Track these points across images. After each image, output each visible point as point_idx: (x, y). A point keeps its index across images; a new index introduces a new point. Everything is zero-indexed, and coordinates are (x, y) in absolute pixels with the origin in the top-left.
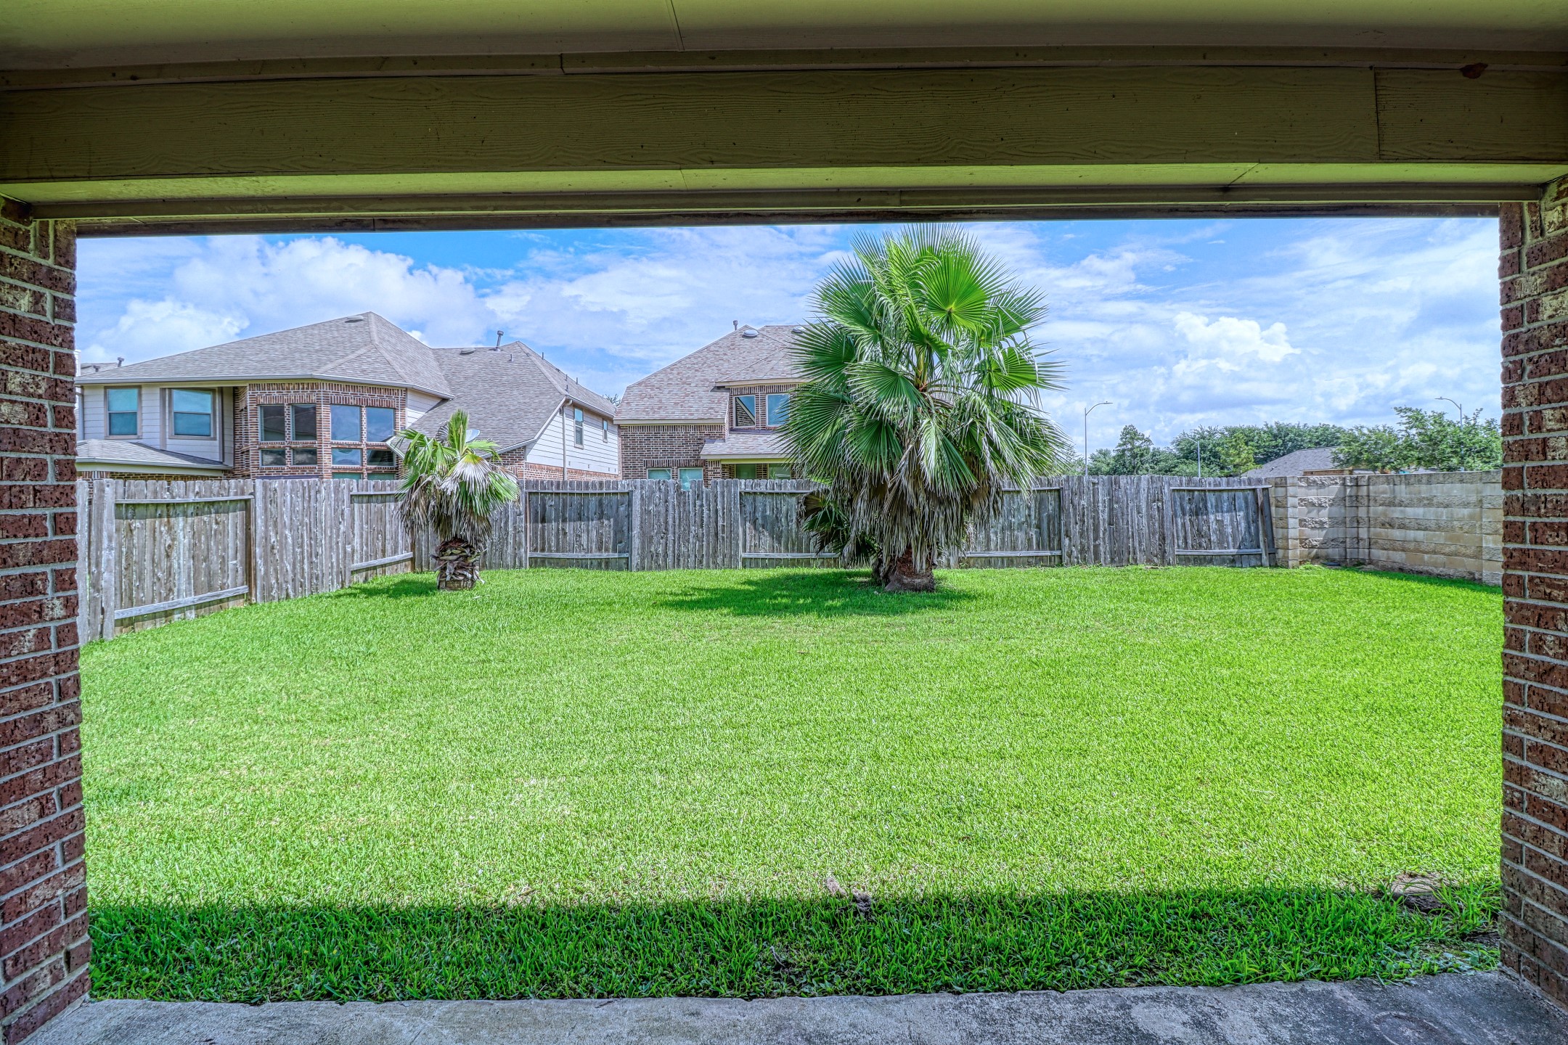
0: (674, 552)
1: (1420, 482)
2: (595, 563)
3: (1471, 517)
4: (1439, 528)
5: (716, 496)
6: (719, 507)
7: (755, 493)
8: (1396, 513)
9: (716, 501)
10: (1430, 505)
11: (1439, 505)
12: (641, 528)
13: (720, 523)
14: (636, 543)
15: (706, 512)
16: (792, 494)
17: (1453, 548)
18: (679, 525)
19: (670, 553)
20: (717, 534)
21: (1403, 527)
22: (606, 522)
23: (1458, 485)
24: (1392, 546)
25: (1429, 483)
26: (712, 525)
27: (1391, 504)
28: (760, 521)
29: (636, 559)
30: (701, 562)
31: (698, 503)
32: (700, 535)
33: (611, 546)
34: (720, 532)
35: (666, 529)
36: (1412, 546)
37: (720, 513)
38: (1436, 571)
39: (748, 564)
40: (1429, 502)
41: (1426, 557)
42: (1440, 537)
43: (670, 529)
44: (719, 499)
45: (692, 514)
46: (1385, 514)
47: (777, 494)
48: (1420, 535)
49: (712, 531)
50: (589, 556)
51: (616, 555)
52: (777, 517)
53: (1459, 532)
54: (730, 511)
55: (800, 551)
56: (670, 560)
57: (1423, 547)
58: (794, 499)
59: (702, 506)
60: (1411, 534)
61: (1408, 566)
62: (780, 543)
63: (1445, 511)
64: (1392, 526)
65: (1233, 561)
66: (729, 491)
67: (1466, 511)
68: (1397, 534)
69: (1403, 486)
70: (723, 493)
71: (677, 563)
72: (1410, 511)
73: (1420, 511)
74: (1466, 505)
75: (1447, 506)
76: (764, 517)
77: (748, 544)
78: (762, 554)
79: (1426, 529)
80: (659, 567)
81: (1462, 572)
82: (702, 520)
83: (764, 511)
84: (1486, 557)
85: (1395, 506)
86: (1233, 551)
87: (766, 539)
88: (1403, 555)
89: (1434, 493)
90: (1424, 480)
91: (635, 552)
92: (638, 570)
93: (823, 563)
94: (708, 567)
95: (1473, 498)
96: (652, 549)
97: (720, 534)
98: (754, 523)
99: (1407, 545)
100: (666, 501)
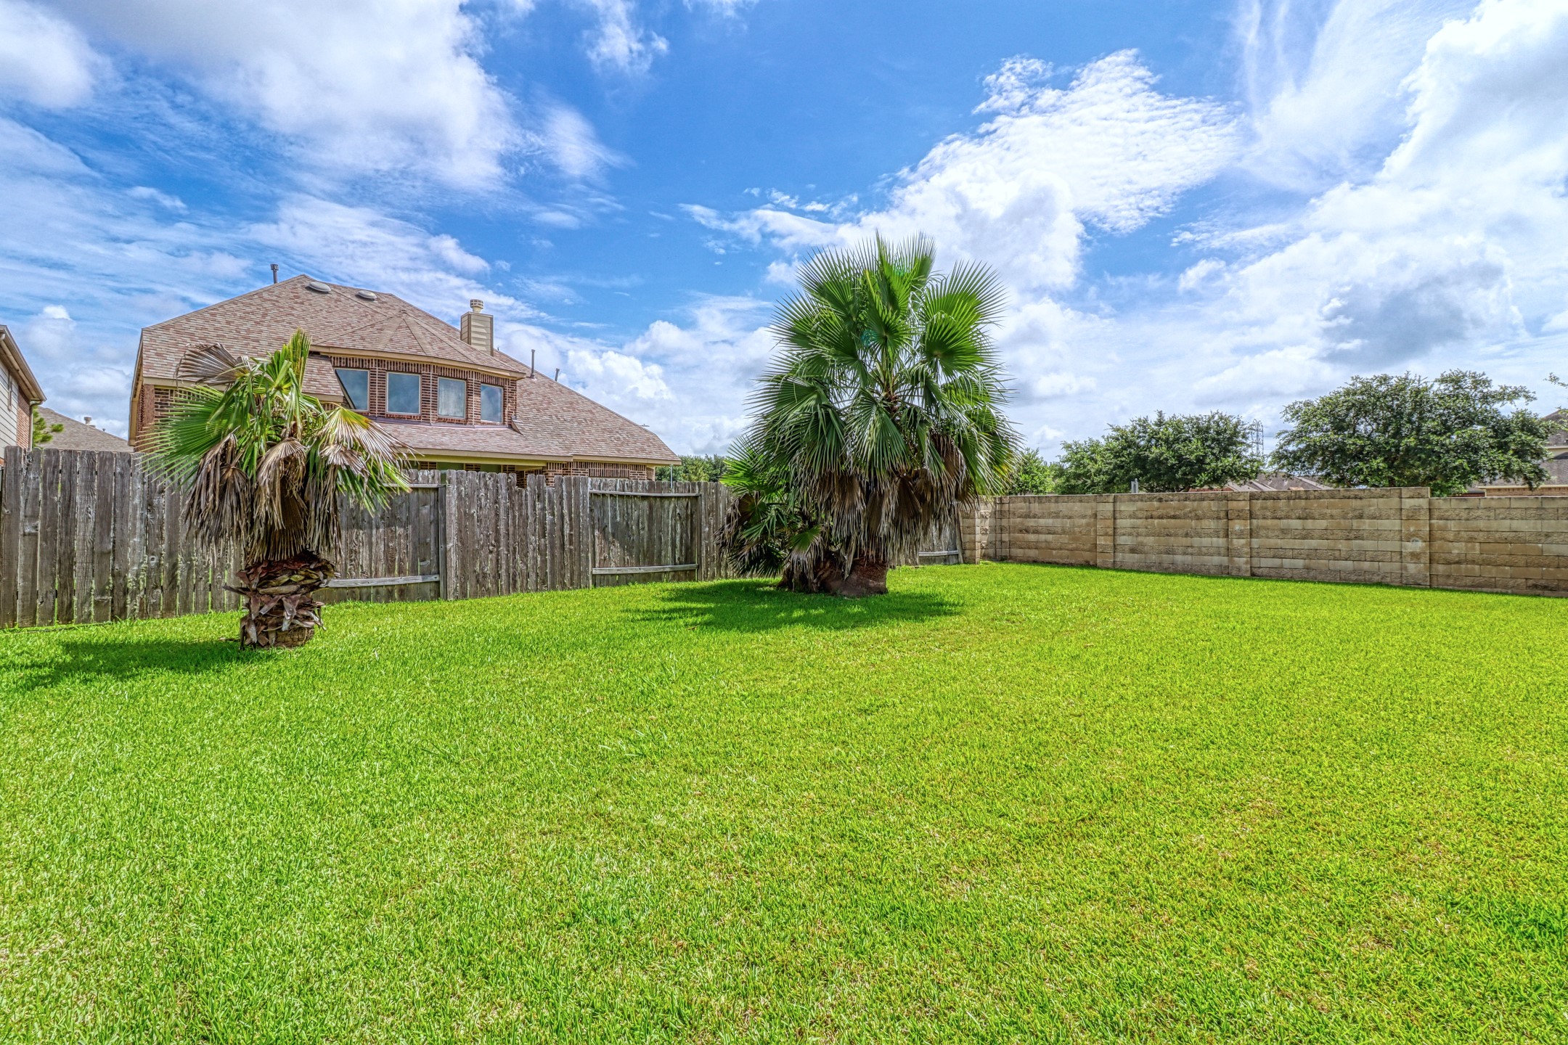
0: (507, 571)
1: (1050, 501)
2: (383, 591)
3: (1088, 525)
4: (1064, 532)
5: (561, 498)
6: (566, 511)
7: (604, 495)
8: (1031, 523)
9: (561, 504)
10: (1057, 517)
11: (1064, 517)
12: (461, 539)
13: (567, 531)
14: (453, 559)
15: (549, 517)
16: (644, 498)
17: (1074, 545)
18: (514, 534)
19: (503, 572)
20: (563, 545)
21: (1036, 532)
22: (400, 531)
23: (1079, 504)
24: (1029, 546)
25: (1056, 502)
26: (557, 534)
27: (1027, 516)
28: (610, 529)
29: (453, 583)
30: (544, 582)
31: (539, 506)
32: (542, 547)
33: (407, 566)
34: (567, 543)
35: (497, 541)
36: (1043, 545)
37: (567, 519)
38: (1062, 561)
39: (597, 582)
40: (1056, 515)
41: (1054, 552)
42: (1065, 539)
43: (502, 540)
44: (565, 502)
45: (531, 520)
46: (1022, 524)
47: (628, 496)
48: (1050, 537)
49: (557, 542)
50: (374, 582)
51: (419, 579)
52: (627, 525)
53: (1078, 535)
54: (578, 516)
55: (651, 564)
56: (503, 581)
57: (1052, 545)
58: (646, 503)
59: (543, 509)
60: (1043, 537)
61: (1040, 558)
62: (631, 555)
63: (1068, 521)
64: (1027, 531)
65: (945, 560)
66: (577, 492)
67: (1084, 521)
68: (1032, 537)
69: (1037, 504)
70: (569, 493)
71: (512, 586)
72: (1042, 522)
73: (1050, 521)
74: (1084, 517)
75: (1070, 518)
76: (615, 524)
77: (597, 558)
78: (614, 569)
79: (1054, 533)
80: (489, 593)
81: (1081, 560)
82: (544, 528)
83: (614, 517)
84: (1099, 550)
85: (1029, 517)
86: (945, 552)
87: (616, 550)
88: (1037, 551)
89: (1061, 508)
90: (1053, 500)
91: (452, 573)
92: (457, 598)
93: (674, 577)
94: (554, 588)
95: (1089, 512)
96: (477, 568)
97: (567, 546)
98: (603, 530)
99: (1040, 545)
100: (496, 502)
